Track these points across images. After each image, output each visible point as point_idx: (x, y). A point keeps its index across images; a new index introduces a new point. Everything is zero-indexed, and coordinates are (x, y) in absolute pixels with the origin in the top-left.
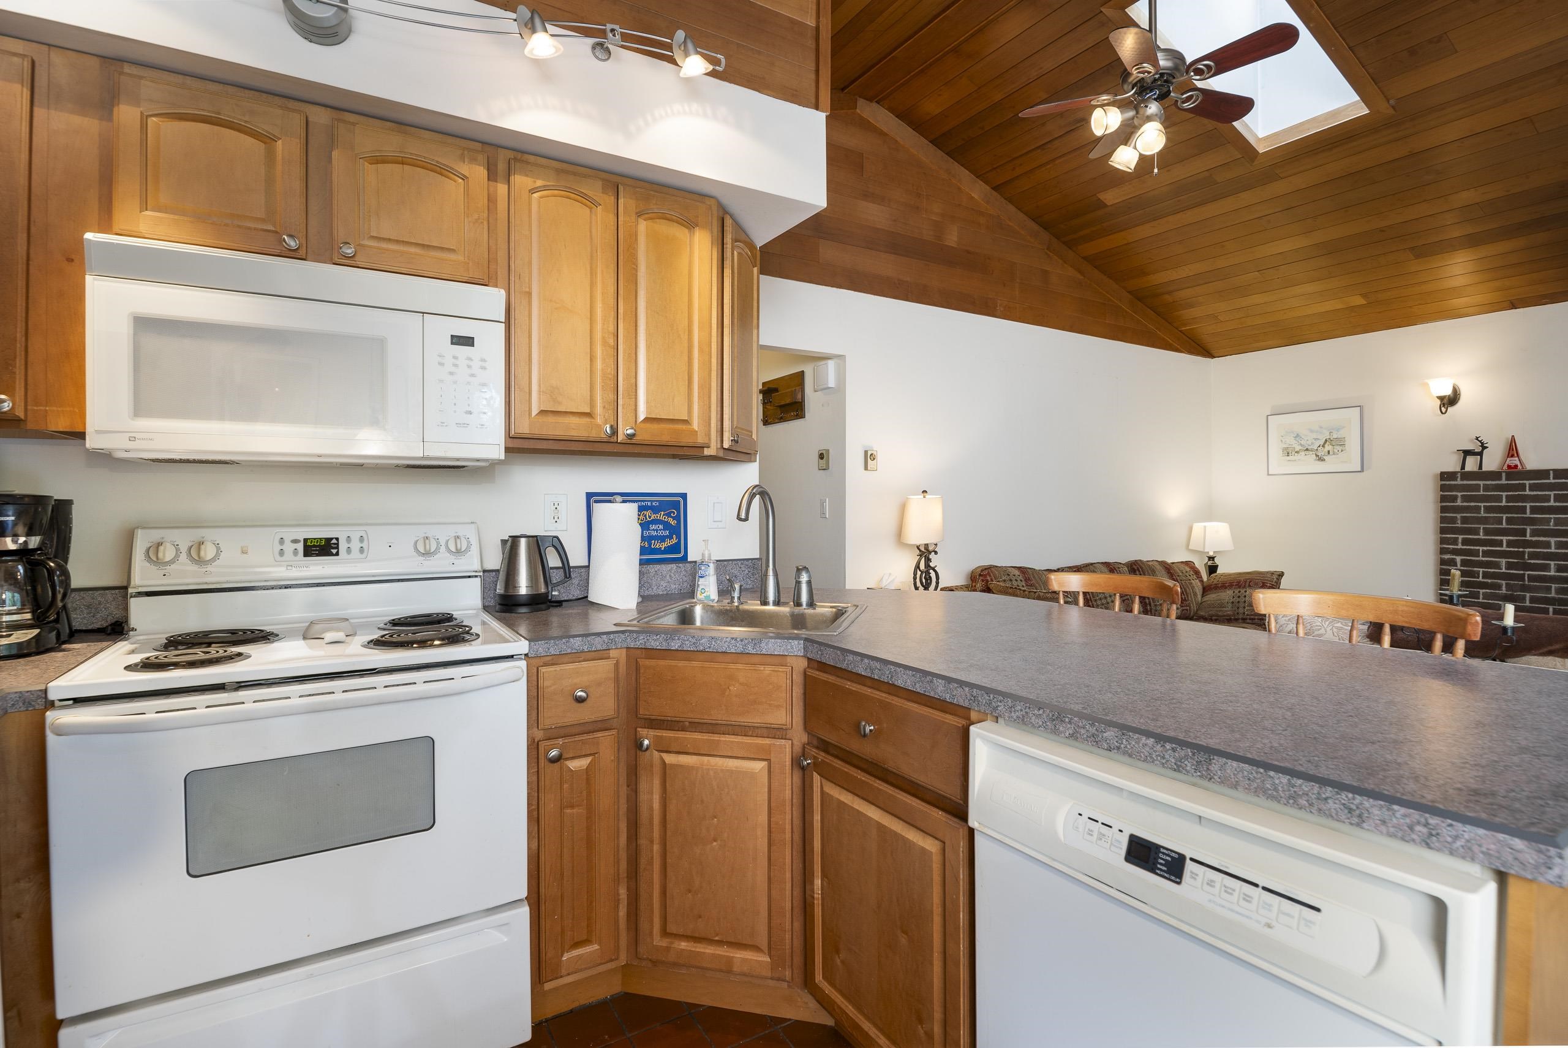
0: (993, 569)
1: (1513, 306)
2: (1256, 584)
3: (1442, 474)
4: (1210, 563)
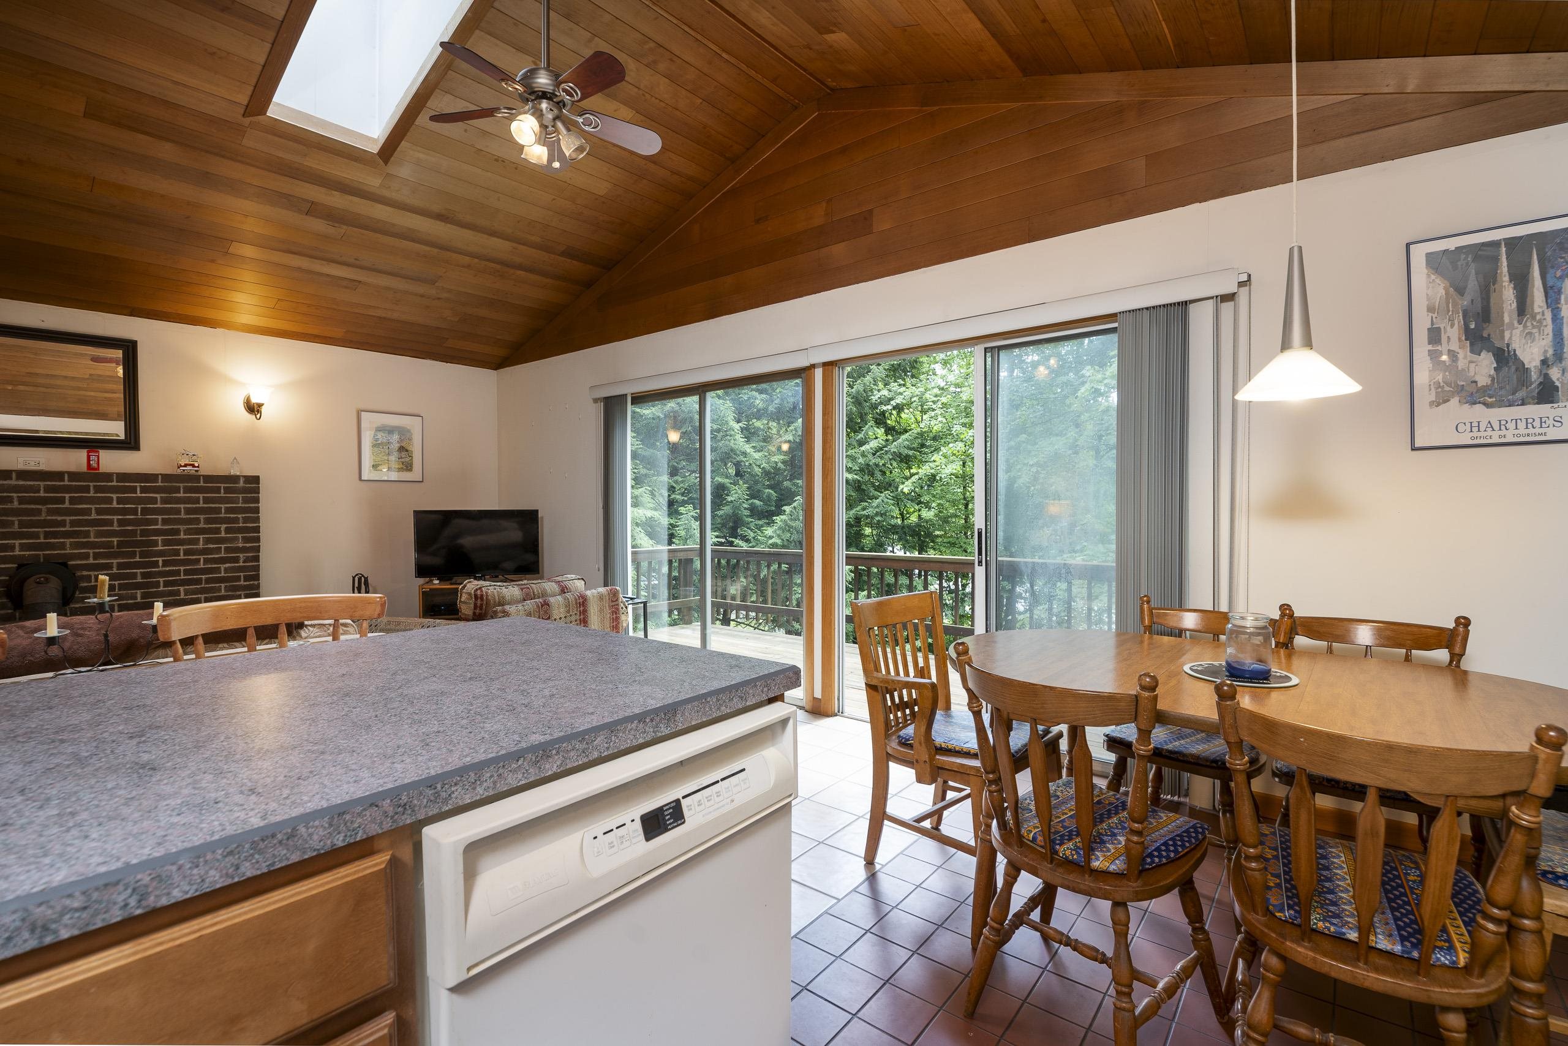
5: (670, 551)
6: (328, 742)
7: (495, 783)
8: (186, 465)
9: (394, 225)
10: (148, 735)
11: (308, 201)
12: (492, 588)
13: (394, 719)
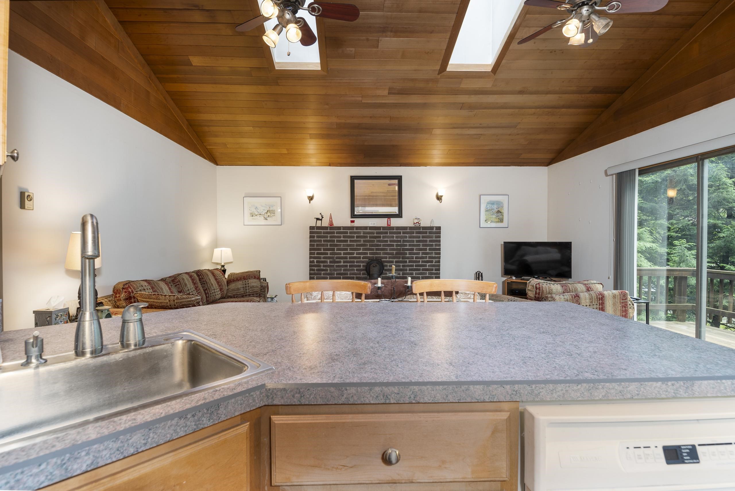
0: (131, 283)
1: (330, 165)
2: (252, 277)
3: (310, 227)
4: (222, 269)
5: (668, 270)
6: (478, 349)
7: (564, 394)
8: (416, 223)
9: (497, 103)
10: (412, 330)
11: (461, 103)
12: (546, 285)
13: (506, 345)
